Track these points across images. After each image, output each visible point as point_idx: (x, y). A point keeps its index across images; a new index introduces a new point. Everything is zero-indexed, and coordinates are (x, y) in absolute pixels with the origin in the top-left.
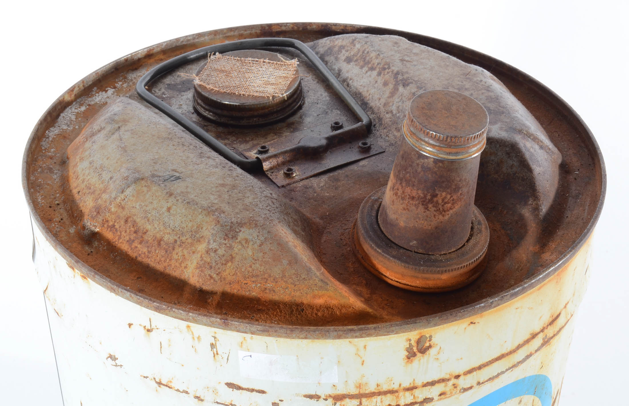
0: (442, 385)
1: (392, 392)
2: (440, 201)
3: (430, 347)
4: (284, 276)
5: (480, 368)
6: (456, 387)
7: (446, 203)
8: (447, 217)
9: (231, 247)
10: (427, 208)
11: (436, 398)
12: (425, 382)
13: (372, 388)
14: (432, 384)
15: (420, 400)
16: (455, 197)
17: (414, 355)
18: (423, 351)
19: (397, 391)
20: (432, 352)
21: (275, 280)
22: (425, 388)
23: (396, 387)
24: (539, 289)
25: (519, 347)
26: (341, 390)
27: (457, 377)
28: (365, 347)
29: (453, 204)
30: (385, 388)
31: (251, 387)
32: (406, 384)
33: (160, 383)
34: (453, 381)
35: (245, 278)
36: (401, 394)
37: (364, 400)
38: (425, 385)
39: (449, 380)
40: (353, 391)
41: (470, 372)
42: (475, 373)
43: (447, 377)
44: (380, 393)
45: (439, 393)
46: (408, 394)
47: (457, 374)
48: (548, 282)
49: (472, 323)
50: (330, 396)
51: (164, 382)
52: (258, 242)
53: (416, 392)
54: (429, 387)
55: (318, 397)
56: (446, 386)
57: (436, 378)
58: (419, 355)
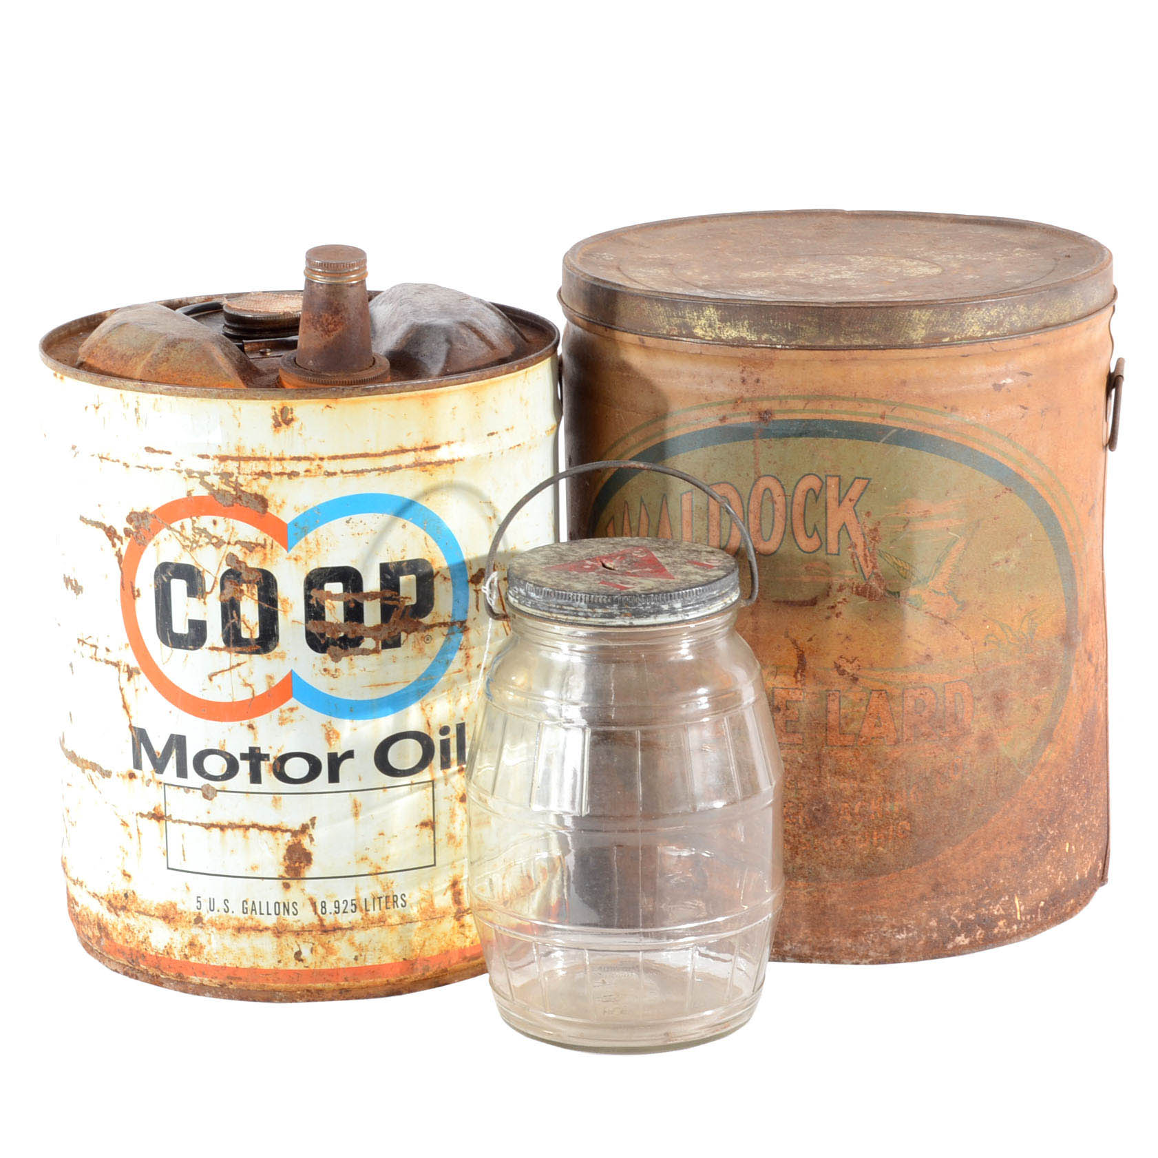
0: (308, 462)
1: (264, 459)
2: (324, 322)
3: (292, 420)
4: (201, 370)
5: (343, 457)
6: (320, 468)
7: (329, 324)
8: (332, 338)
9: (169, 353)
10: (316, 329)
11: (302, 473)
12: (292, 456)
13: (248, 453)
14: (299, 459)
15: (287, 471)
16: (335, 319)
17: (280, 425)
18: (288, 422)
19: (268, 459)
20: (294, 424)
21: (194, 373)
22: (292, 462)
23: (267, 455)
24: (399, 399)
25: (385, 454)
26: (224, 452)
27: (321, 459)
28: (240, 409)
29: (335, 326)
30: (259, 455)
31: (161, 449)
32: (276, 454)
33: (101, 458)
34: (317, 462)
35: (173, 372)
36: (272, 462)
37: (242, 463)
38: (293, 459)
39: (313, 459)
40: (235, 454)
41: (335, 458)
42: (338, 461)
43: (312, 456)
44: (255, 459)
45: (305, 469)
46: (277, 463)
47: (321, 456)
48: (411, 397)
49: (328, 406)
50: (217, 457)
51: (104, 456)
52: (189, 350)
53: (285, 463)
54: (295, 462)
55: (207, 457)
56: (311, 464)
57: (303, 455)
58: (284, 425)
